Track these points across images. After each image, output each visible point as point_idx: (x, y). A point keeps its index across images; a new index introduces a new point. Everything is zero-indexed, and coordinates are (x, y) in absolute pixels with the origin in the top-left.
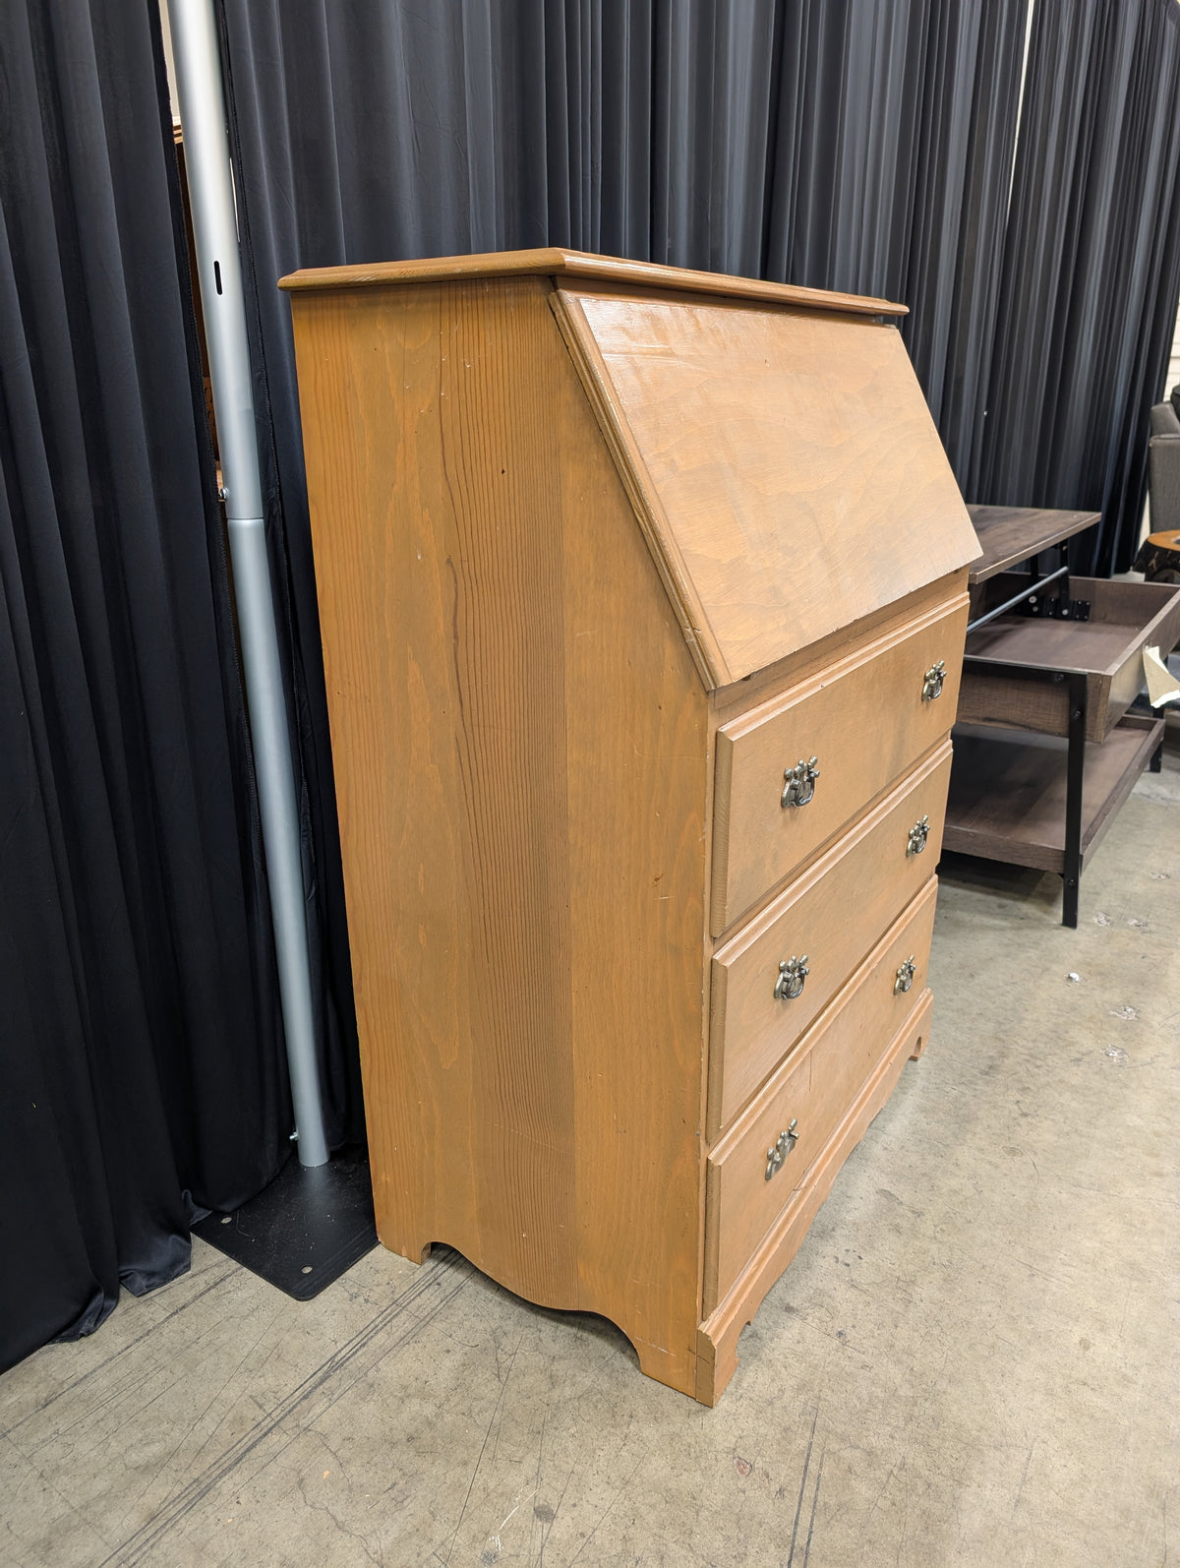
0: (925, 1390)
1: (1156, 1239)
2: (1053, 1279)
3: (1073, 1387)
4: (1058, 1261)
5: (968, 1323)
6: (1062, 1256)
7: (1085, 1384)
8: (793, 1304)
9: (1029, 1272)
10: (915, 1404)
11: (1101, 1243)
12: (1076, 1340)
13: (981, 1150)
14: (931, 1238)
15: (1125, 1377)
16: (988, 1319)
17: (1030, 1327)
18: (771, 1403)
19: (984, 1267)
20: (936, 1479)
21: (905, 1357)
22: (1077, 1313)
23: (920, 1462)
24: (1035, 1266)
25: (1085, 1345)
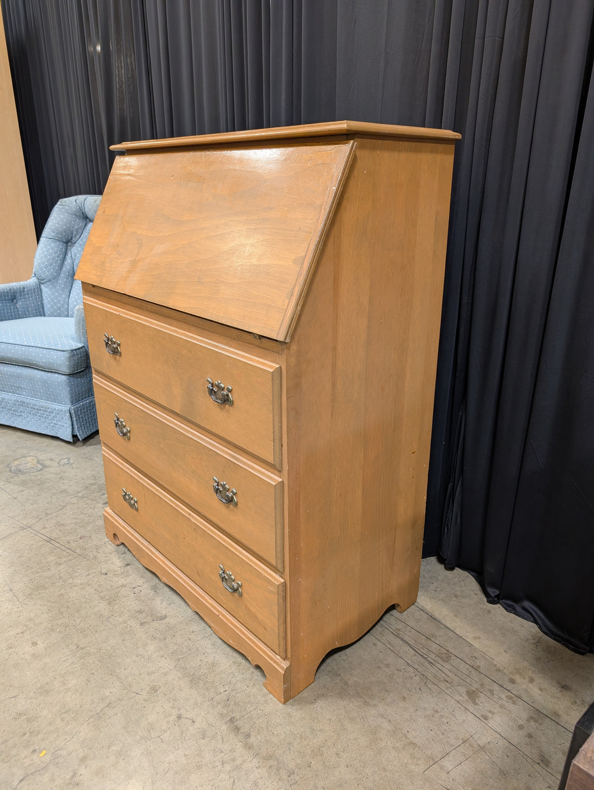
0: (65, 586)
1: (50, 716)
2: (69, 653)
3: (25, 628)
4: (76, 662)
5: (78, 611)
6: (77, 666)
7: (22, 633)
8: (128, 567)
9: (80, 646)
10: (64, 581)
11: (69, 688)
12: (38, 642)
13: (165, 674)
14: (126, 621)
15: (11, 648)
16: (73, 619)
17: (58, 630)
18: (97, 549)
19: (96, 631)
20: (37, 575)
21: (82, 587)
22: (48, 651)
23: (46, 574)
24: (81, 651)
25: (35, 644)
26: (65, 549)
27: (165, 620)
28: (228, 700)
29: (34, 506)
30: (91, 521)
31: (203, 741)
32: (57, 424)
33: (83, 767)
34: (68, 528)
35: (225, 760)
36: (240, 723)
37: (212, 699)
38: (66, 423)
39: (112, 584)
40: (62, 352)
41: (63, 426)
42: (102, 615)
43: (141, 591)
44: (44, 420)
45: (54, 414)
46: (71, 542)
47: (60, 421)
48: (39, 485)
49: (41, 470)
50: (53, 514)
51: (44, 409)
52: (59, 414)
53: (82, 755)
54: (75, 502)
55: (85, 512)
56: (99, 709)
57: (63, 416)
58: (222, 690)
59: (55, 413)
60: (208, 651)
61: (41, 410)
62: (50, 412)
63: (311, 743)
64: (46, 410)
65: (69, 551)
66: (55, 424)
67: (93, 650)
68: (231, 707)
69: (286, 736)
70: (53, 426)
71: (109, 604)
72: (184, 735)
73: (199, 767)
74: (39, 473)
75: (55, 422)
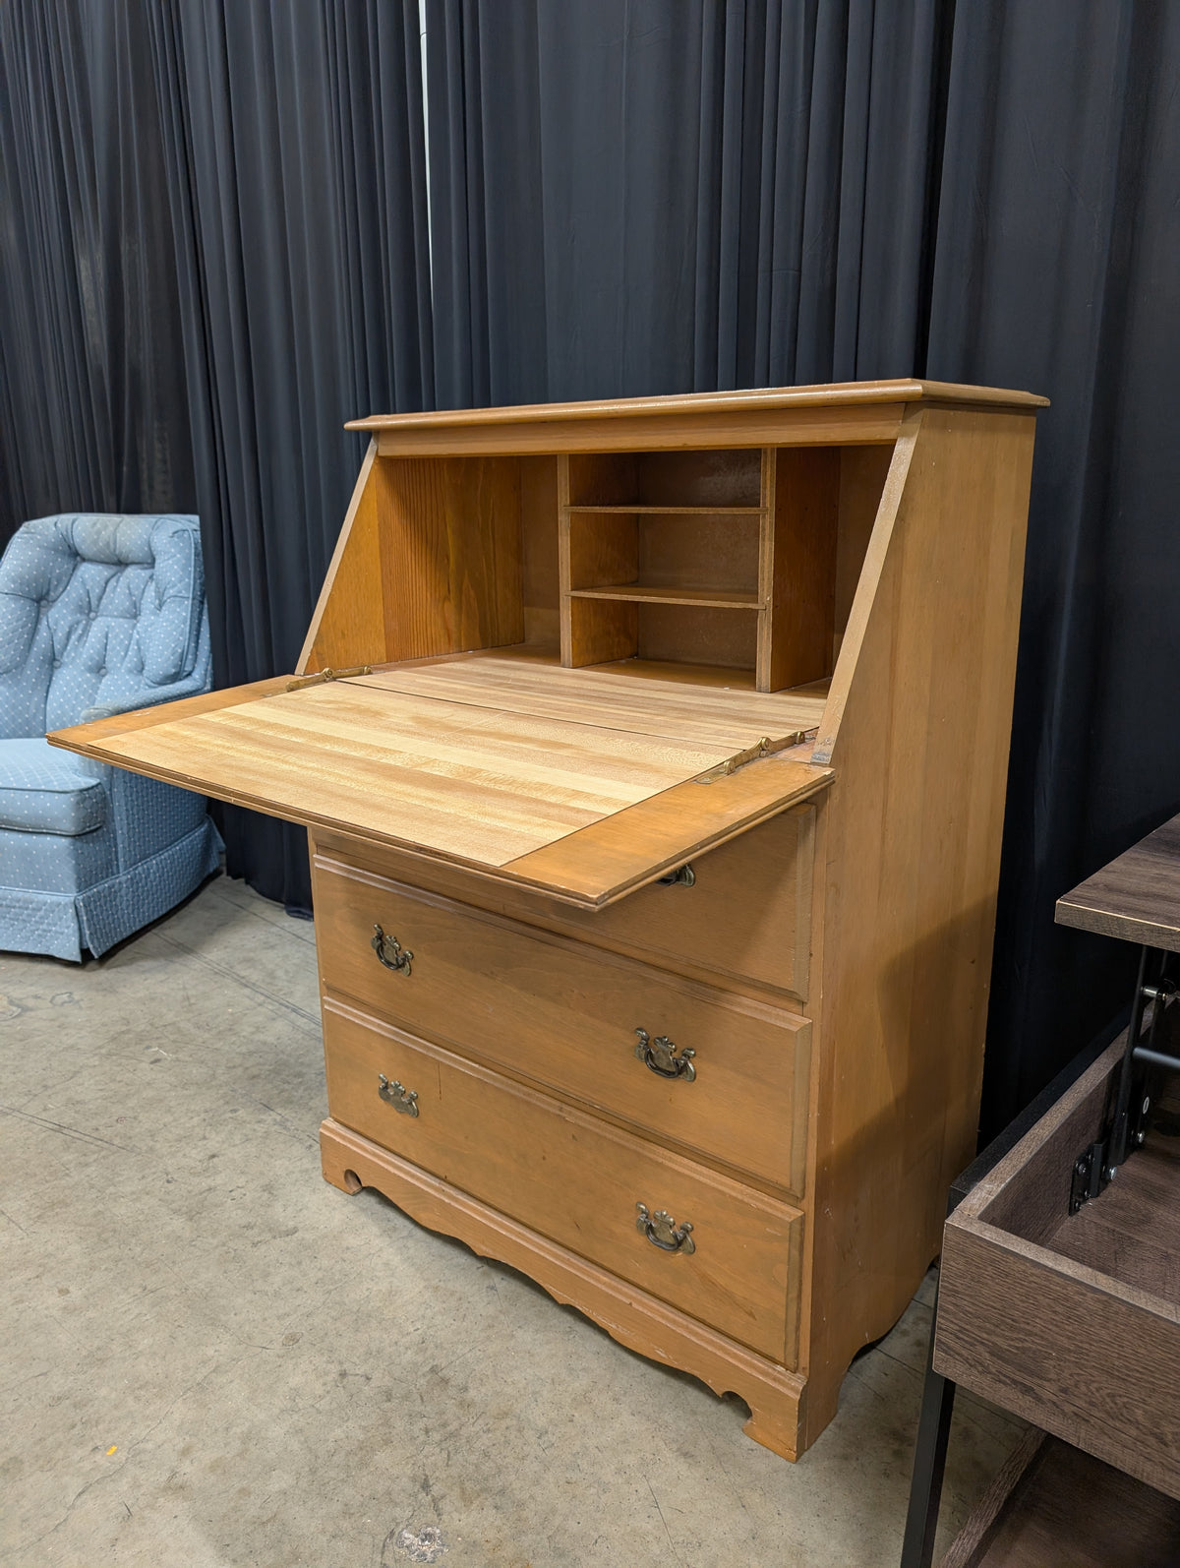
0: (104, 1198)
1: (113, 1395)
2: (131, 1300)
3: (41, 1269)
4: (145, 1312)
5: (134, 1236)
6: (148, 1317)
7: (37, 1277)
8: (215, 1160)
9: (149, 1288)
10: (99, 1191)
11: (140, 1352)
12: (71, 1289)
13: (309, 1315)
14: (224, 1243)
15: (22, 1301)
16: (128, 1248)
17: (103, 1268)
19: (174, 1263)
20: (48, 1185)
21: (135, 1197)
22: (91, 1300)
23: (63, 1182)
24: (151, 1295)
25: (64, 1292)
26: (91, 1140)
27: (296, 1235)
28: (423, 1342)
29: (19, 1075)
30: (132, 1092)
31: (389, 1404)
32: (50, 931)
33: (188, 1462)
34: (91, 1106)
35: (429, 1427)
36: (447, 1373)
37: (396, 1343)
38: (68, 927)
39: (190, 1188)
40: (63, 795)
41: (62, 933)
42: (179, 1237)
43: (245, 1195)
44: (21, 927)
45: (42, 913)
46: (100, 1128)
47: (55, 925)
48: (21, 1040)
49: (19, 1015)
50: (58, 1087)
51: (21, 904)
52: (53, 912)
53: (182, 1445)
54: (97, 1063)
55: (118, 1079)
56: (199, 1378)
57: (61, 915)
58: (412, 1330)
59: (46, 910)
60: (377, 1274)
61: (14, 907)
62: (33, 909)
63: (570, 1389)
64: (26, 905)
65: (100, 1142)
66: (44, 931)
67: (173, 1292)
68: (429, 1353)
69: (527, 1384)
70: (39, 935)
71: (191, 1220)
72: (355, 1399)
73: (387, 1442)
74: (18, 1021)
75: (45, 927)
